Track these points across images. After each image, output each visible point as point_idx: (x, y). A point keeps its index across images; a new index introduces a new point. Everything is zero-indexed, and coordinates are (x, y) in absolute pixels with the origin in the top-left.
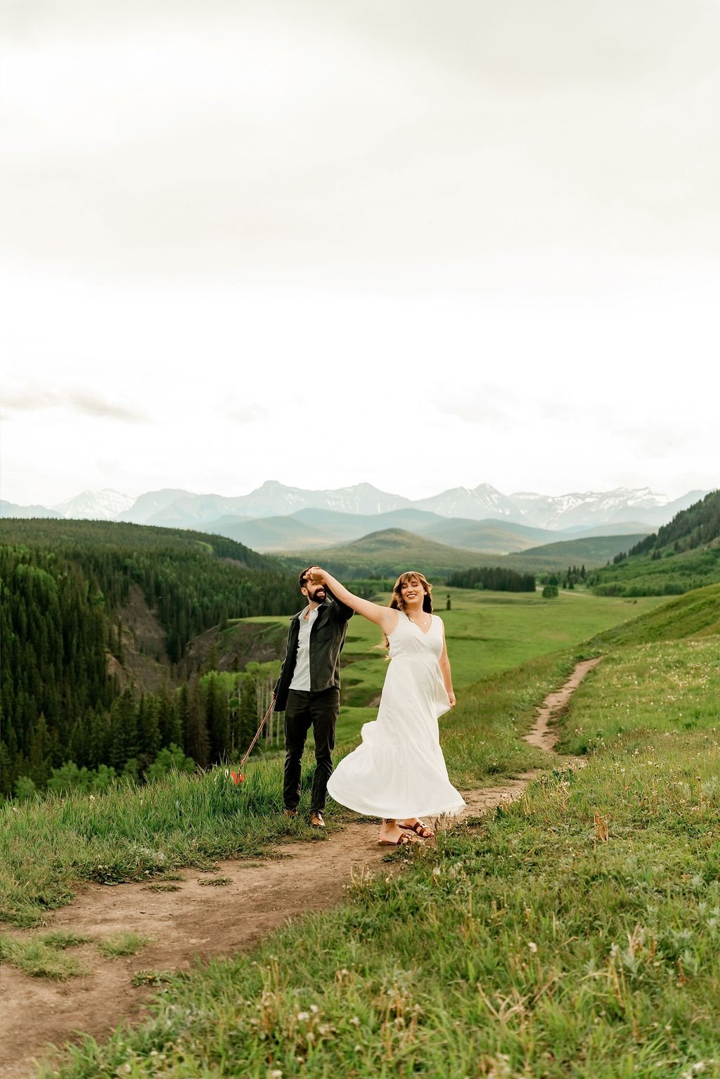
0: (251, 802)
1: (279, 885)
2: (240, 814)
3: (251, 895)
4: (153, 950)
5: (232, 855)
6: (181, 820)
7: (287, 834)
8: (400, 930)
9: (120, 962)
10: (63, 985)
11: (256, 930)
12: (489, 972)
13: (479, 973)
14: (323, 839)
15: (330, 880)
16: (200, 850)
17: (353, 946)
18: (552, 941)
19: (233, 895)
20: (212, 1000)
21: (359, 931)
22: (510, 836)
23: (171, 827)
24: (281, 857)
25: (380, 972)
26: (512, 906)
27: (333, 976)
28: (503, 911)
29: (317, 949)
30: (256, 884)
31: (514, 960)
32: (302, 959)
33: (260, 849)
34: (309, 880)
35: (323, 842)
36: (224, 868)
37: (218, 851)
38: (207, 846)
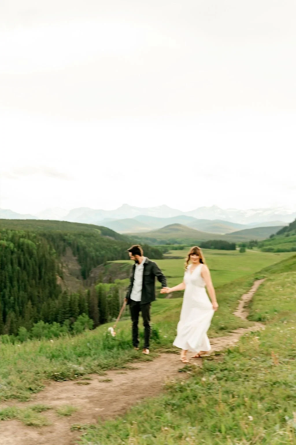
0: (120, 344)
1: (133, 382)
2: (115, 349)
3: (121, 387)
4: (79, 414)
5: (112, 368)
6: (90, 352)
7: (136, 358)
8: (189, 407)
9: (65, 419)
10: (40, 430)
11: (124, 405)
12: (231, 429)
13: (227, 429)
14: (151, 361)
15: (156, 380)
16: (98, 366)
17: (168, 415)
18: (258, 414)
19: (113, 387)
20: (107, 440)
21: (170, 407)
22: (235, 362)
23: (86, 355)
24: (133, 369)
25: (182, 427)
26: (239, 396)
27: (160, 429)
28: (235, 399)
29: (153, 416)
30: (123, 382)
31: (242, 424)
32: (146, 421)
33: (125, 365)
34: (147, 380)
35: (151, 362)
36: (109, 374)
37: (106, 366)
38: (102, 364)
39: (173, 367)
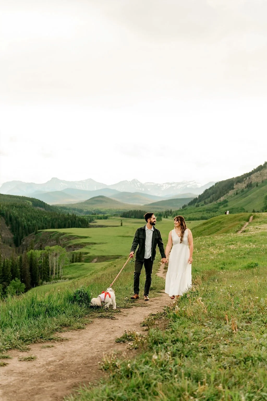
0: (47, 310)
1: (62, 359)
2: (41, 317)
3: (47, 367)
5: (37, 340)
6: (11, 321)
7: (65, 326)
14: (83, 328)
15: (90, 355)
16: (20, 338)
19: (37, 368)
23: (6, 325)
24: (62, 340)
30: (50, 359)
33: (52, 336)
34: (79, 356)
35: (83, 330)
36: (33, 349)
37: (30, 338)
38: (24, 336)
39: (108, 336)
